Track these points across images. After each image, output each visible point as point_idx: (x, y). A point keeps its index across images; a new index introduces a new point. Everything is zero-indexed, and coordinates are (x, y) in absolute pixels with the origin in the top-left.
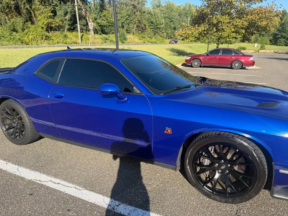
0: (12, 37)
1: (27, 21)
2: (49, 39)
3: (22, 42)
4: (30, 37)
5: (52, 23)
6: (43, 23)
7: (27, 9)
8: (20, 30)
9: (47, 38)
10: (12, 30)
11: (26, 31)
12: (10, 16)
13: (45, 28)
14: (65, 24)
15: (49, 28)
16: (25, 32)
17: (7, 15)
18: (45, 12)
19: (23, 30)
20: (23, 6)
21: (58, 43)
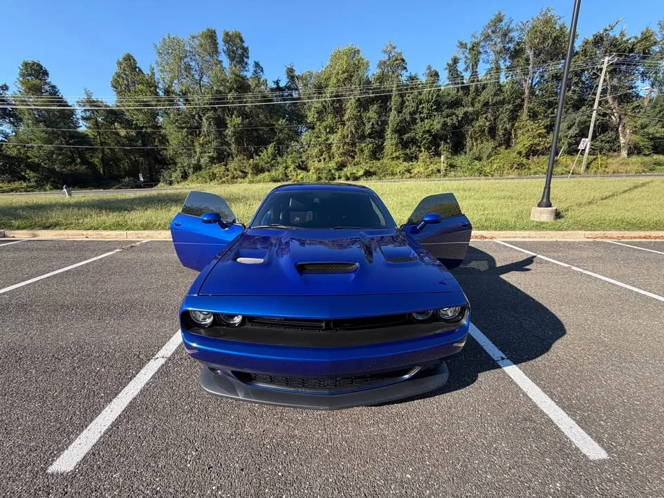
0: (470, 167)
1: (500, 145)
2: (523, 168)
3: (480, 173)
4: (495, 166)
5: (539, 145)
6: (524, 145)
7: (506, 129)
8: (485, 158)
9: (521, 166)
10: (475, 159)
11: (492, 158)
12: (479, 141)
13: (524, 152)
14: (563, 143)
15: (532, 152)
16: (489, 161)
17: (476, 140)
18: (532, 129)
19: (488, 157)
20: (500, 126)
21: (535, 173)
